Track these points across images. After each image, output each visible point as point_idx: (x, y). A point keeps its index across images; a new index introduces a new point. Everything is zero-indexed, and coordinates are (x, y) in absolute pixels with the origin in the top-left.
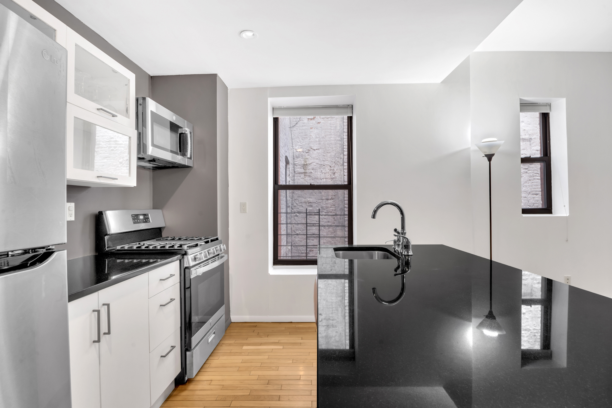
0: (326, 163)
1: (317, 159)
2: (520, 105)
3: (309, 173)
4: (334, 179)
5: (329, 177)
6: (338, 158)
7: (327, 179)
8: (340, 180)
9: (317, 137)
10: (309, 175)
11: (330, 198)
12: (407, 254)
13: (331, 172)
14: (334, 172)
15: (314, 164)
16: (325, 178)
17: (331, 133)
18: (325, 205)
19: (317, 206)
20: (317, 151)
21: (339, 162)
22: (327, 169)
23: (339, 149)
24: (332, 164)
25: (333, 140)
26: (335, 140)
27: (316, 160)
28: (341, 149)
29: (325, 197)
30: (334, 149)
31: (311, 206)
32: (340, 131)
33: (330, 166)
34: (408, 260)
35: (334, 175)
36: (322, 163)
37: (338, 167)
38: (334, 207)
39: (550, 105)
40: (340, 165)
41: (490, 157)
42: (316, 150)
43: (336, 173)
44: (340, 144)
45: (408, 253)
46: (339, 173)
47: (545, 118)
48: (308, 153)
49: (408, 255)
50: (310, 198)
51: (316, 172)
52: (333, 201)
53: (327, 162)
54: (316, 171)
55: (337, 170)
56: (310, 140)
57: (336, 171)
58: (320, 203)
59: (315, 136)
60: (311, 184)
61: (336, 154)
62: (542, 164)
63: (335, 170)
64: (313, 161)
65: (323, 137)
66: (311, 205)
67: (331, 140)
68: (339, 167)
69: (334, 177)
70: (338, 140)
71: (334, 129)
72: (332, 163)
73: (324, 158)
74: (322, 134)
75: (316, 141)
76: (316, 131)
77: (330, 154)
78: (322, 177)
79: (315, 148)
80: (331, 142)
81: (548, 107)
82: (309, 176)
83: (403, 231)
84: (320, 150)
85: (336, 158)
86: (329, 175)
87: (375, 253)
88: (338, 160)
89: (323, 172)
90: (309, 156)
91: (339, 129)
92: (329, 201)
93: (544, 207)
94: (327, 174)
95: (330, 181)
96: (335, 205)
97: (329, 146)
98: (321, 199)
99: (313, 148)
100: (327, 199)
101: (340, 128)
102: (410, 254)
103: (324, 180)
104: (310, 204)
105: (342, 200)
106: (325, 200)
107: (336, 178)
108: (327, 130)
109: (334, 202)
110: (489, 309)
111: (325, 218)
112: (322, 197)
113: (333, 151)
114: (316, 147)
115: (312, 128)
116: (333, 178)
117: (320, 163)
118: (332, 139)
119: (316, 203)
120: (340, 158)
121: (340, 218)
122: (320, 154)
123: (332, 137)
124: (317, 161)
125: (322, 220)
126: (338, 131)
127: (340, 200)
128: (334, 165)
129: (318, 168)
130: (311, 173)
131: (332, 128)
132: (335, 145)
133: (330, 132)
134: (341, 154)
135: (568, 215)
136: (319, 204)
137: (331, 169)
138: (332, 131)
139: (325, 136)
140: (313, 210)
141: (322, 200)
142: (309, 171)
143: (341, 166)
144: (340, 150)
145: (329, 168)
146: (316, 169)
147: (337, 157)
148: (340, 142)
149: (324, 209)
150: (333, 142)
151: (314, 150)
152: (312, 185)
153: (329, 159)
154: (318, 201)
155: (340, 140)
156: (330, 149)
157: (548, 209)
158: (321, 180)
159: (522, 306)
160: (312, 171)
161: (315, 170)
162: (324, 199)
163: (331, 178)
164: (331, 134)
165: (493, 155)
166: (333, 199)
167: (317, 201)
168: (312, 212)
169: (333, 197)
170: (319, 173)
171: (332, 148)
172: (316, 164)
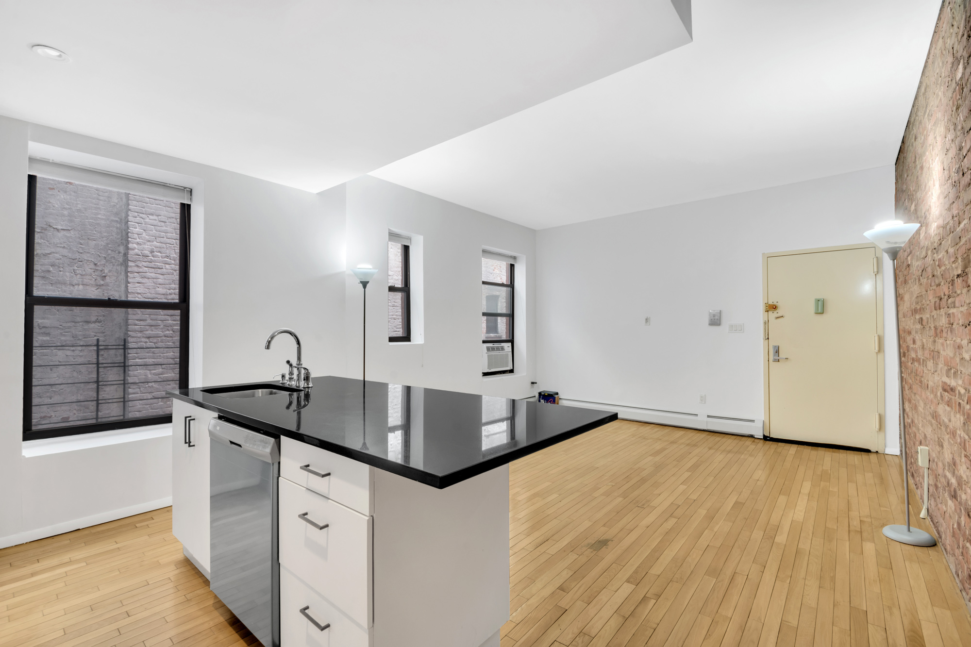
0: (85, 257)
1: (64, 247)
2: (389, 235)
3: (43, 271)
4: (104, 287)
5: (92, 282)
6: (112, 251)
7: (88, 287)
8: (117, 289)
9: (64, 208)
10: (42, 274)
11: (94, 320)
12: (307, 386)
13: (96, 273)
14: (104, 275)
15: (57, 256)
16: (82, 284)
17: (98, 206)
18: (80, 333)
19: (61, 334)
20: (63, 233)
21: (114, 259)
22: (89, 269)
23: (115, 236)
24: (100, 261)
25: (102, 219)
26: (108, 219)
27: (61, 249)
28: (119, 237)
29: (82, 317)
30: (105, 234)
31: (48, 334)
32: (118, 206)
33: (95, 264)
34: (308, 392)
35: (103, 280)
36: (77, 256)
37: (112, 266)
38: (102, 335)
39: (411, 239)
40: (116, 264)
41: (365, 284)
42: (62, 231)
43: (107, 277)
44: (117, 228)
45: (308, 384)
46: (115, 278)
47: (406, 249)
48: (41, 234)
49: (308, 388)
50: (44, 318)
51: (60, 271)
52: (99, 324)
53: (88, 255)
54: (62, 269)
55: (110, 271)
56: (47, 211)
57: (109, 274)
58: (69, 327)
59: (59, 204)
60: (109, 299)
61: (108, 244)
62: (403, 294)
63: (106, 271)
64: (53, 250)
65: (79, 211)
66: (48, 332)
67: (99, 218)
68: (115, 267)
69: (102, 282)
70: (113, 221)
71: (105, 201)
72: (99, 259)
73: (81, 247)
74: (77, 204)
75: (63, 215)
76: (62, 196)
77: (94, 242)
78: (75, 282)
79: (60, 227)
80: (98, 222)
81: (409, 241)
82: (43, 277)
83: (300, 362)
84: (71, 231)
85: (110, 251)
86: (91, 280)
87: (259, 391)
88: (113, 256)
89: (78, 272)
90: (44, 240)
91: (116, 201)
92: (92, 325)
93: (404, 336)
94: (88, 277)
95: (94, 289)
96: (104, 333)
97: (92, 228)
98: (73, 322)
99: (54, 227)
100: (88, 322)
101: (118, 202)
102: (310, 386)
103: (81, 287)
104: (43, 330)
105: (120, 323)
106: (80, 323)
107: (108, 285)
108: (90, 199)
109: (103, 326)
110: (363, 441)
111: (81, 356)
112: (75, 317)
113: (103, 237)
114: (62, 225)
115: (54, 189)
116: (100, 285)
117: (70, 255)
118: (99, 216)
119: (59, 329)
120: (117, 252)
121: (116, 355)
122: (71, 240)
123: (100, 214)
124: (65, 252)
125: (74, 359)
126: (115, 206)
127: (116, 324)
128: (103, 262)
129: (66, 265)
130: (49, 271)
131: (101, 198)
132: (108, 229)
133: (98, 204)
134: (119, 246)
135: (423, 343)
136: (67, 330)
137: (97, 268)
138: (101, 202)
139: (86, 209)
140: (51, 340)
141: (73, 324)
142: (43, 269)
143: (118, 265)
144: (118, 239)
145: (93, 266)
146: (61, 266)
147: (111, 249)
148: (118, 225)
149: (79, 339)
150: (103, 222)
151: (58, 230)
152: (113, 300)
153: (92, 251)
154: (64, 325)
155: (117, 221)
156: (95, 234)
157: (407, 338)
158: (72, 288)
159: (389, 434)
160: (51, 269)
161: (59, 267)
162: (80, 321)
163: (97, 285)
164: (99, 208)
165: (368, 282)
166: (99, 322)
167: (61, 326)
168: (50, 345)
169: (101, 318)
170: (68, 274)
171: (100, 232)
172: (61, 257)
